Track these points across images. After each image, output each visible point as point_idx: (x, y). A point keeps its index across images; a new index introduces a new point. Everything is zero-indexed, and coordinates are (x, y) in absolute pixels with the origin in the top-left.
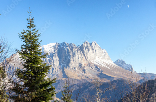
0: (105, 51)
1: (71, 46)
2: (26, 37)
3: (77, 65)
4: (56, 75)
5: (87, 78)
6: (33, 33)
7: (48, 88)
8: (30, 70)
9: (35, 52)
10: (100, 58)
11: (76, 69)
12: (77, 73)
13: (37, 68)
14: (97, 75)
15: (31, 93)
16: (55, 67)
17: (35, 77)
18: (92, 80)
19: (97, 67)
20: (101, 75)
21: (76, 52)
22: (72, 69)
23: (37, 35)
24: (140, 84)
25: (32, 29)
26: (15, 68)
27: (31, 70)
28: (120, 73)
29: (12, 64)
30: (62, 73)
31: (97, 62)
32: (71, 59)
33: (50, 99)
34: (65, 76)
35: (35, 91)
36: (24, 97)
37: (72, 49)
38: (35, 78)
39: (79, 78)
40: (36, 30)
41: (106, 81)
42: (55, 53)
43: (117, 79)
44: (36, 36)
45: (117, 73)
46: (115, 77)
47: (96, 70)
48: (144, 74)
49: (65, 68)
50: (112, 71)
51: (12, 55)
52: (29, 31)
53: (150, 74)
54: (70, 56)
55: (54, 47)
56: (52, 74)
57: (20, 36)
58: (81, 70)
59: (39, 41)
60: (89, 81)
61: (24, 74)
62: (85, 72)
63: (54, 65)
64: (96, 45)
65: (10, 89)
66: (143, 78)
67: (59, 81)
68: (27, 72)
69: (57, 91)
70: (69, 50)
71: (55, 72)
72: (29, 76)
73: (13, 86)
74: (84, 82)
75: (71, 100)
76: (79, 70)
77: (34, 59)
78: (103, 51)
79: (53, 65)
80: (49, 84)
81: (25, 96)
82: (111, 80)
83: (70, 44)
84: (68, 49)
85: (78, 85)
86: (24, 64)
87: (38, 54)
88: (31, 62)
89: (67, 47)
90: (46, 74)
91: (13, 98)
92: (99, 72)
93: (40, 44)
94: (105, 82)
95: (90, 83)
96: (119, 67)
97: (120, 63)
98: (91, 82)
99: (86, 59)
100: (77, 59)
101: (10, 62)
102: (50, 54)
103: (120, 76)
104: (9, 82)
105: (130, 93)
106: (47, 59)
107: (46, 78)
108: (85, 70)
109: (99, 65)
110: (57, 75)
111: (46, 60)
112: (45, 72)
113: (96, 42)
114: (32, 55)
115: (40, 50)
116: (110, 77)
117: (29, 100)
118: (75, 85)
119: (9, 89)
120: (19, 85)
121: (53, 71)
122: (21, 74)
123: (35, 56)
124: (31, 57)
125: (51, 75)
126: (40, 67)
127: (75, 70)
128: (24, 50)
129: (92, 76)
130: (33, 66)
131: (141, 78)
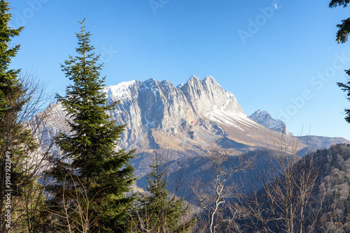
0: (232, 95)
1: (165, 87)
2: (75, 69)
3: (178, 123)
4: (137, 145)
5: (197, 147)
6: (88, 62)
7: (121, 169)
8: (85, 135)
9: (93, 99)
10: (222, 108)
11: (176, 131)
12: (177, 139)
13: (97, 130)
14: (217, 142)
15: (88, 180)
16: (134, 127)
17: (94, 148)
18: (206, 152)
19: (215, 127)
20: (225, 142)
21: (175, 97)
22: (168, 131)
23: (96, 65)
24: (300, 158)
25: (87, 53)
26: (55, 131)
27: (87, 135)
28: (261, 136)
29: (50, 123)
30: (148, 140)
31: (216, 116)
32: (166, 112)
33: (125, 191)
34: (153, 144)
35: (95, 175)
36: (74, 188)
37: (166, 93)
38: (95, 150)
39: (181, 149)
40: (95, 57)
41: (234, 153)
42: (133, 101)
43: (256, 149)
44: (94, 68)
45: (255, 136)
46: (252, 146)
47: (214, 131)
48: (307, 139)
49: (153, 130)
50: (245, 133)
51: (50, 106)
52: (80, 59)
53: (321, 138)
54: (163, 106)
55: (132, 89)
56: (128, 141)
57: (63, 68)
58: (185, 132)
59: (101, 78)
60: (200, 153)
61: (73, 142)
62: (192, 137)
63: (132, 124)
64: (213, 83)
65: (47, 173)
66: (305, 146)
67: (142, 154)
68: (79, 138)
69: (138, 174)
70: (161, 93)
71: (135, 137)
72: (82, 146)
73: (52, 166)
74: (190, 155)
75: (166, 190)
76: (181, 134)
77: (91, 112)
78: (228, 96)
79: (129, 125)
80: (121, 161)
81: (75, 185)
82: (244, 151)
83: (163, 83)
84: (158, 93)
85: (179, 163)
86: (72, 122)
87: (100, 103)
88: (85, 118)
89: (157, 88)
90: (115, 142)
91: (52, 189)
92: (220, 136)
93: (102, 84)
94: (232, 154)
95: (203, 158)
96: (259, 125)
97: (261, 118)
98: (205, 155)
99: (194, 111)
100: (176, 112)
101: (44, 120)
102: (124, 102)
103: (261, 143)
104: (43, 159)
106: (118, 112)
107: (117, 149)
108: (192, 133)
109: (219, 121)
110: (139, 144)
111: (115, 115)
112: (114, 137)
113: (213, 78)
114: (87, 104)
115: (103, 95)
116: (242, 145)
117: (84, 193)
118: (174, 161)
119: (44, 172)
120: (63, 164)
121: (129, 136)
122: (66, 143)
123: (93, 107)
124: (85, 110)
125: (127, 144)
126: (103, 128)
127: (173, 133)
128: (71, 96)
129: (206, 144)
130: (90, 127)
131: (301, 147)
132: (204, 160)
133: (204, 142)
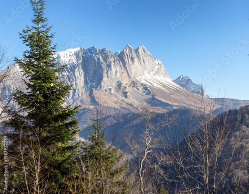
0: (160, 62)
1: (105, 54)
2: (31, 37)
3: (114, 84)
4: (80, 101)
5: (130, 105)
6: (42, 32)
7: (67, 122)
8: (38, 92)
9: (45, 63)
10: (152, 73)
11: (113, 91)
12: (114, 98)
13: (48, 89)
14: (146, 101)
15: (40, 130)
16: (79, 87)
17: (46, 104)
18: (137, 109)
19: (145, 88)
20: (153, 101)
21: (113, 63)
22: (106, 91)
23: (49, 34)
24: (216, 116)
25: (41, 24)
26: (13, 89)
27: (40, 92)
28: (183, 97)
29: (8, 82)
30: (89, 98)
31: (146, 79)
32: (105, 75)
33: (70, 140)
34: (94, 101)
35: (46, 126)
36: (28, 136)
37: (105, 59)
38: (47, 105)
39: (117, 106)
40: (48, 27)
41: (160, 110)
42: (77, 65)
43: (179, 107)
44: (47, 37)
45: (179, 97)
46: (176, 105)
47: (145, 92)
48: (222, 100)
49: (94, 89)
50: (170, 94)
51: (8, 68)
52: (36, 29)
53: (232, 100)
54: (103, 70)
55: (77, 55)
56: (72, 98)
57: (21, 36)
58: (120, 92)
59: (52, 45)
60: (132, 110)
61: (28, 98)
62: (126, 97)
63: (76, 84)
64: (145, 51)
65: (6, 124)
66: (220, 106)
67: (84, 109)
68: (33, 95)
69: (80, 127)
70: (101, 59)
71: (78, 95)
72: (36, 101)
73: (10, 118)
74: (124, 112)
75: (104, 141)
76: (117, 93)
77: (44, 73)
78: (157, 63)
79: (74, 85)
80: (68, 115)
81: (29, 134)
82: (169, 109)
83: (103, 50)
84: (99, 59)
85: (114, 117)
86: (28, 82)
87: (51, 66)
88: (39, 78)
89: (98, 54)
90: (63, 99)
91: (10, 137)
92: (149, 96)
93: (53, 50)
94: (159, 112)
95: (134, 114)
96: (182, 88)
97: (184, 82)
98: (137, 112)
99: (128, 75)
100: (114, 75)
101: (4, 79)
102: (70, 65)
103: (183, 103)
104: (3, 112)
105: (199, 130)
106: (65, 74)
107: (64, 105)
108: (126, 93)
109: (150, 84)
110: (82, 101)
111: (63, 76)
112: (62, 95)
113: (144, 48)
114: (41, 67)
115: (54, 60)
116: (167, 105)
117: (37, 141)
118: (110, 116)
119: (3, 122)
120: (20, 116)
121: (74, 94)
122: (23, 99)
123: (45, 70)
124: (38, 71)
125: (72, 101)
126: (54, 87)
127: (110, 93)
128: (27, 60)
129: (137, 102)
130: (43, 86)
131: (218, 106)
132: (135, 116)
133: (136, 101)
